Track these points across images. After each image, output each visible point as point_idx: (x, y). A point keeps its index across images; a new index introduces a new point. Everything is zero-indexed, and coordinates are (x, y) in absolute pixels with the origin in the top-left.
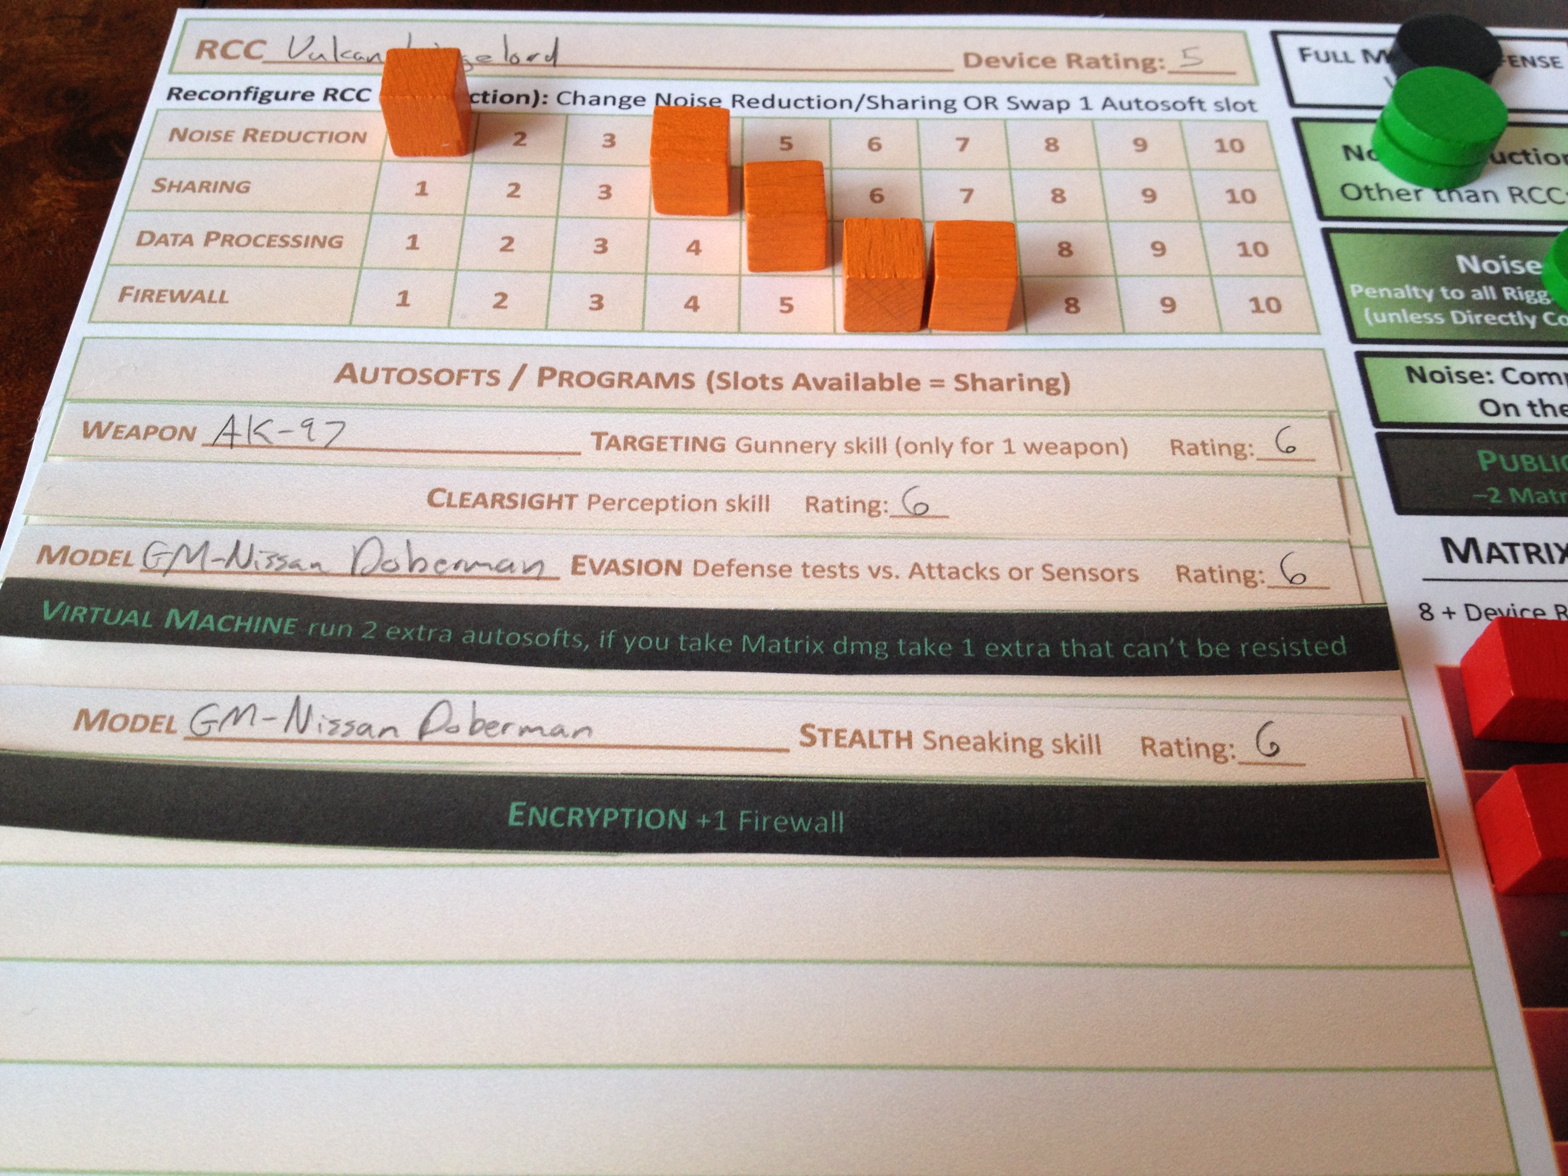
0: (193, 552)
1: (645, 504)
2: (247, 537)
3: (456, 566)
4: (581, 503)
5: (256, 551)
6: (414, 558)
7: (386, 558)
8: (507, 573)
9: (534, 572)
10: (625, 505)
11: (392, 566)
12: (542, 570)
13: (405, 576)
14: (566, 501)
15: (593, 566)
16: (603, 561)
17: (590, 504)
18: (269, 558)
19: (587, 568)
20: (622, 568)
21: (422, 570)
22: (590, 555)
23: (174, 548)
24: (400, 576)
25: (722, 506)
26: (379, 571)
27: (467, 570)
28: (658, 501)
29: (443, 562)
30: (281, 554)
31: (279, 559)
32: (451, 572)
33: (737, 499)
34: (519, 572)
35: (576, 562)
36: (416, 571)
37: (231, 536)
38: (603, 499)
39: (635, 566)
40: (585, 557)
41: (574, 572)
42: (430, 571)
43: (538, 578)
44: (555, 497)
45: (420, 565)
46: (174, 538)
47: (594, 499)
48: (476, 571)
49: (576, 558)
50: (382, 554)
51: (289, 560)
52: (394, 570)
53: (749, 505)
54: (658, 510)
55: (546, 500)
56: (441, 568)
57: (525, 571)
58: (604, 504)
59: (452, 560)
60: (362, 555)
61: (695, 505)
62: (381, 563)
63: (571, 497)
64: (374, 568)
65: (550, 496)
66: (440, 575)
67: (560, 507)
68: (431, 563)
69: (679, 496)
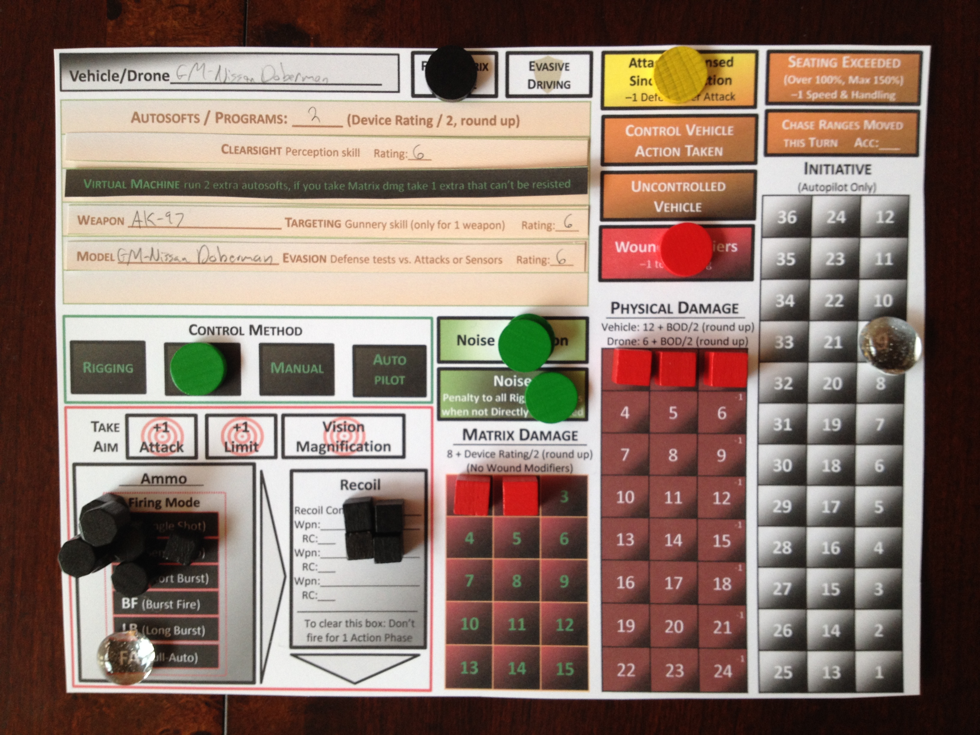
0: (136, 253)
1: (309, 152)
2: (156, 246)
3: (238, 259)
4: (283, 151)
5: (160, 254)
6: (222, 255)
7: (210, 255)
8: (258, 262)
9: (269, 262)
10: (301, 152)
12: (272, 260)
14: (277, 150)
15: (292, 259)
16: (295, 256)
17: (287, 152)
18: (166, 256)
19: (289, 259)
20: (303, 260)
21: (225, 261)
22: (290, 253)
27: (243, 260)
28: (314, 151)
29: (232, 257)
30: (170, 254)
31: (170, 256)
32: (236, 261)
34: (263, 262)
35: (285, 256)
36: (223, 261)
37: (149, 245)
38: (292, 150)
39: (308, 258)
40: (288, 254)
41: (284, 261)
42: (228, 261)
43: (271, 264)
44: (273, 149)
45: (224, 259)
46: (128, 247)
47: (289, 150)
48: (247, 261)
49: (284, 254)
50: (209, 253)
51: (174, 257)
52: (214, 261)
54: (315, 156)
56: (232, 259)
57: (266, 261)
58: (293, 152)
59: (236, 256)
60: (201, 254)
61: (329, 153)
62: (209, 258)
63: (279, 148)
65: (271, 148)
66: (232, 263)
67: (275, 153)
68: (228, 257)
69: (323, 149)
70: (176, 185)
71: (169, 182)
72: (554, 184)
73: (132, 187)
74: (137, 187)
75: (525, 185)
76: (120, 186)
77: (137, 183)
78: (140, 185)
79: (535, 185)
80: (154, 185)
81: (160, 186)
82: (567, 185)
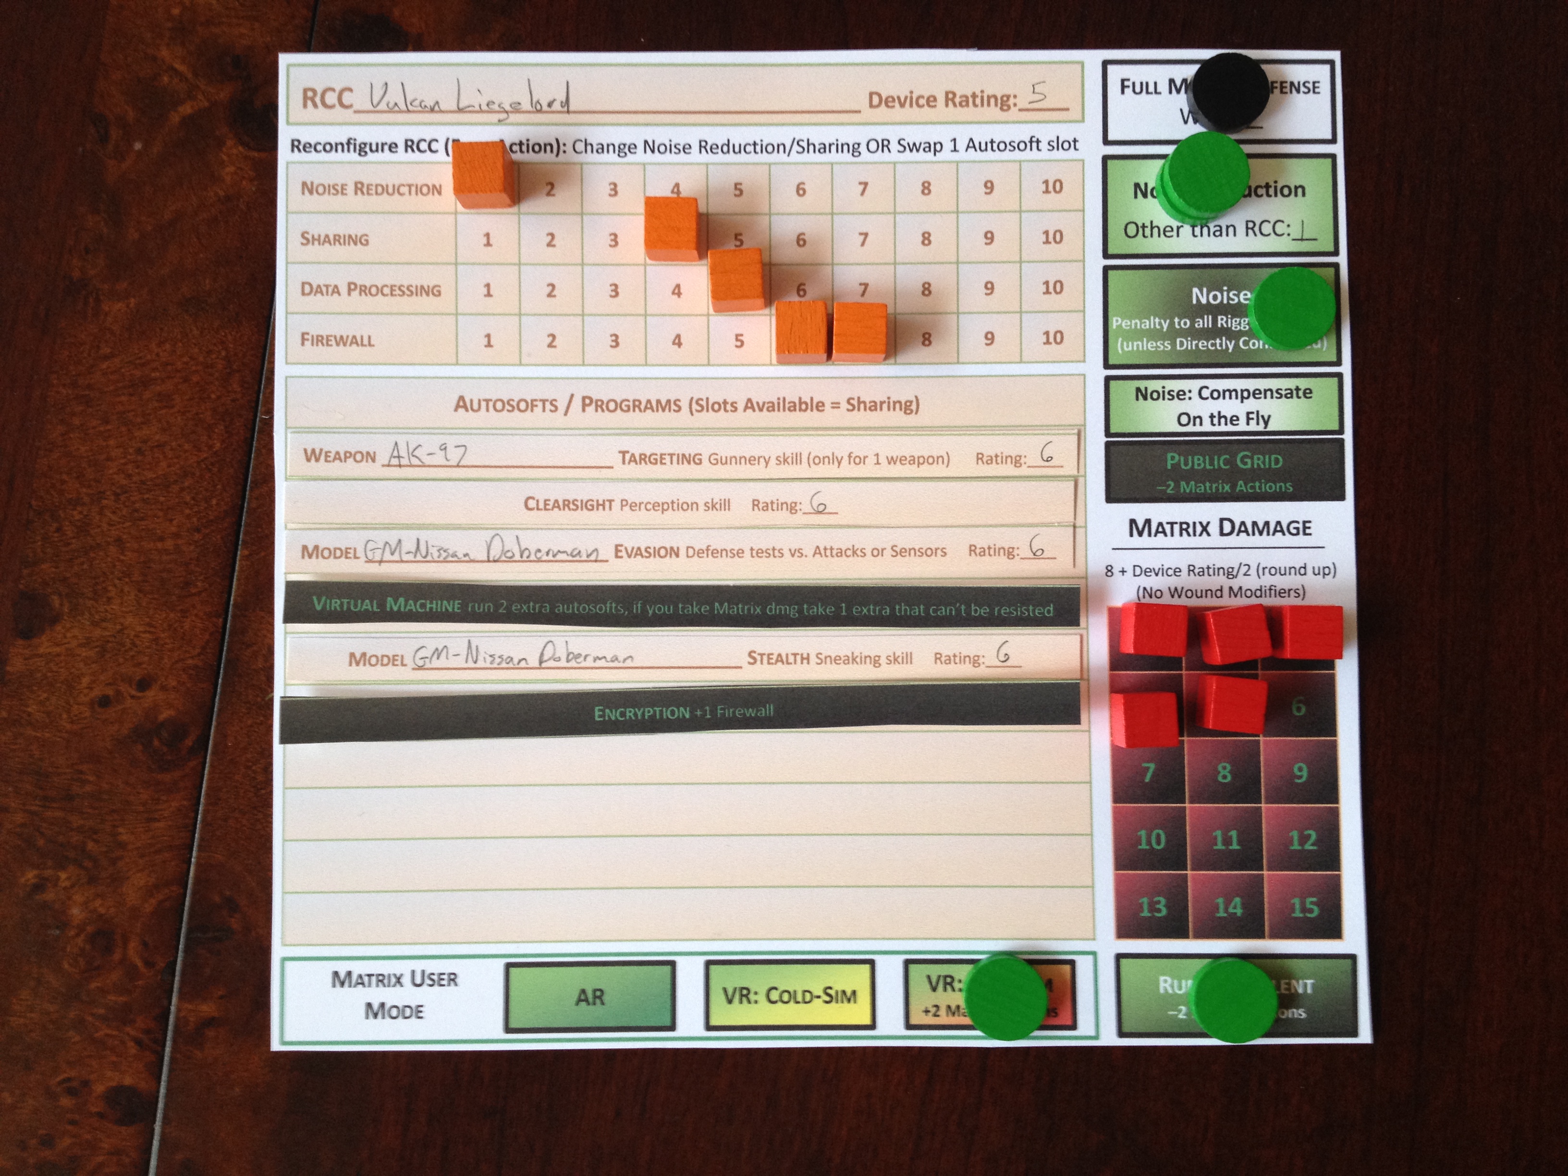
0: (393, 547)
1: (656, 505)
2: (423, 537)
3: (548, 554)
4: (616, 505)
6: (523, 549)
7: (506, 549)
8: (577, 558)
9: (593, 557)
10: (643, 506)
11: (509, 554)
12: (597, 555)
13: (519, 561)
14: (607, 504)
15: (627, 553)
16: (633, 548)
17: (622, 506)
18: (438, 550)
19: (624, 554)
20: (645, 554)
21: (528, 557)
22: (626, 545)
23: (381, 545)
24: (515, 561)
25: (702, 507)
26: (503, 558)
27: (554, 556)
28: (663, 504)
29: (539, 551)
30: (444, 548)
31: (444, 551)
32: (545, 558)
33: (710, 501)
34: (584, 558)
35: (617, 548)
36: (525, 558)
37: (414, 536)
38: (630, 502)
39: (652, 551)
40: (623, 547)
41: (617, 556)
42: (533, 558)
43: (596, 561)
44: (601, 502)
45: (526, 553)
46: (380, 537)
47: (624, 503)
48: (560, 557)
49: (616, 546)
50: (503, 546)
51: (450, 551)
52: (511, 557)
53: (718, 506)
54: (663, 510)
55: (595, 503)
56: (539, 555)
57: (588, 556)
58: (631, 506)
59: (544, 550)
60: (492, 547)
61: (685, 507)
62: (504, 552)
63: (610, 501)
64: (500, 557)
65: (598, 501)
66: (539, 560)
67: (604, 509)
68: (533, 552)
69: (675, 500)
70: (456, 606)
71: (445, 602)
72: (1028, 610)
73: (388, 609)
74: (395, 609)
75: (983, 611)
76: (369, 607)
77: (396, 604)
78: (400, 606)
79: (999, 611)
80: (423, 606)
81: (431, 608)
82: (1049, 612)
